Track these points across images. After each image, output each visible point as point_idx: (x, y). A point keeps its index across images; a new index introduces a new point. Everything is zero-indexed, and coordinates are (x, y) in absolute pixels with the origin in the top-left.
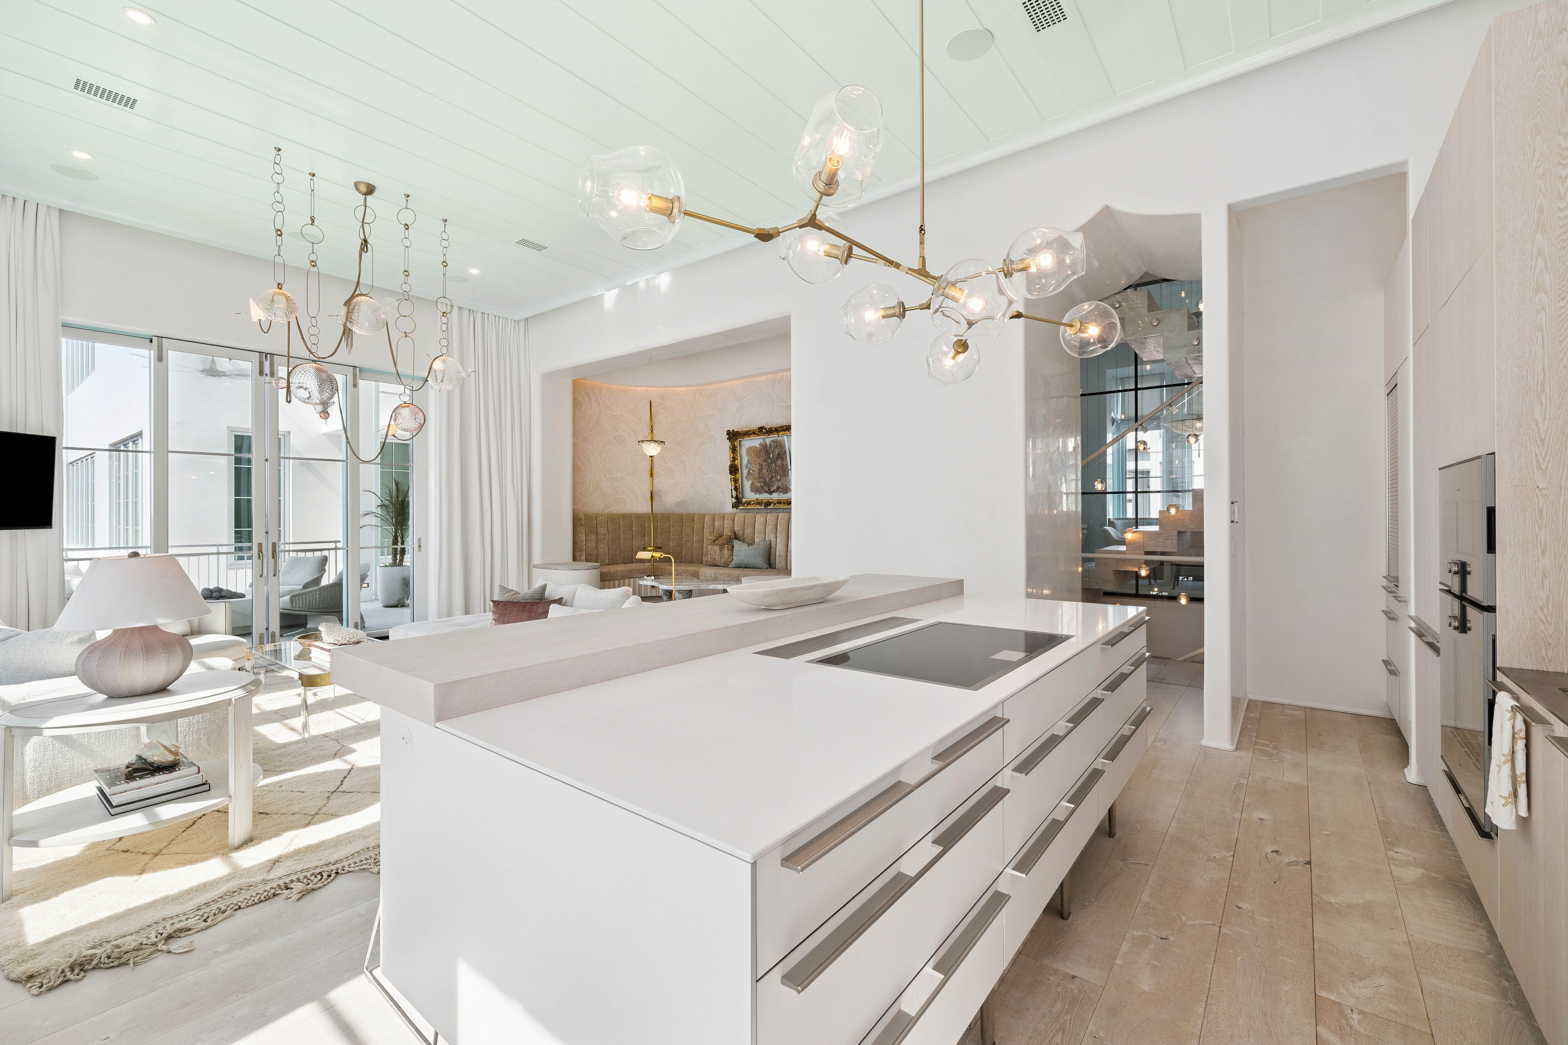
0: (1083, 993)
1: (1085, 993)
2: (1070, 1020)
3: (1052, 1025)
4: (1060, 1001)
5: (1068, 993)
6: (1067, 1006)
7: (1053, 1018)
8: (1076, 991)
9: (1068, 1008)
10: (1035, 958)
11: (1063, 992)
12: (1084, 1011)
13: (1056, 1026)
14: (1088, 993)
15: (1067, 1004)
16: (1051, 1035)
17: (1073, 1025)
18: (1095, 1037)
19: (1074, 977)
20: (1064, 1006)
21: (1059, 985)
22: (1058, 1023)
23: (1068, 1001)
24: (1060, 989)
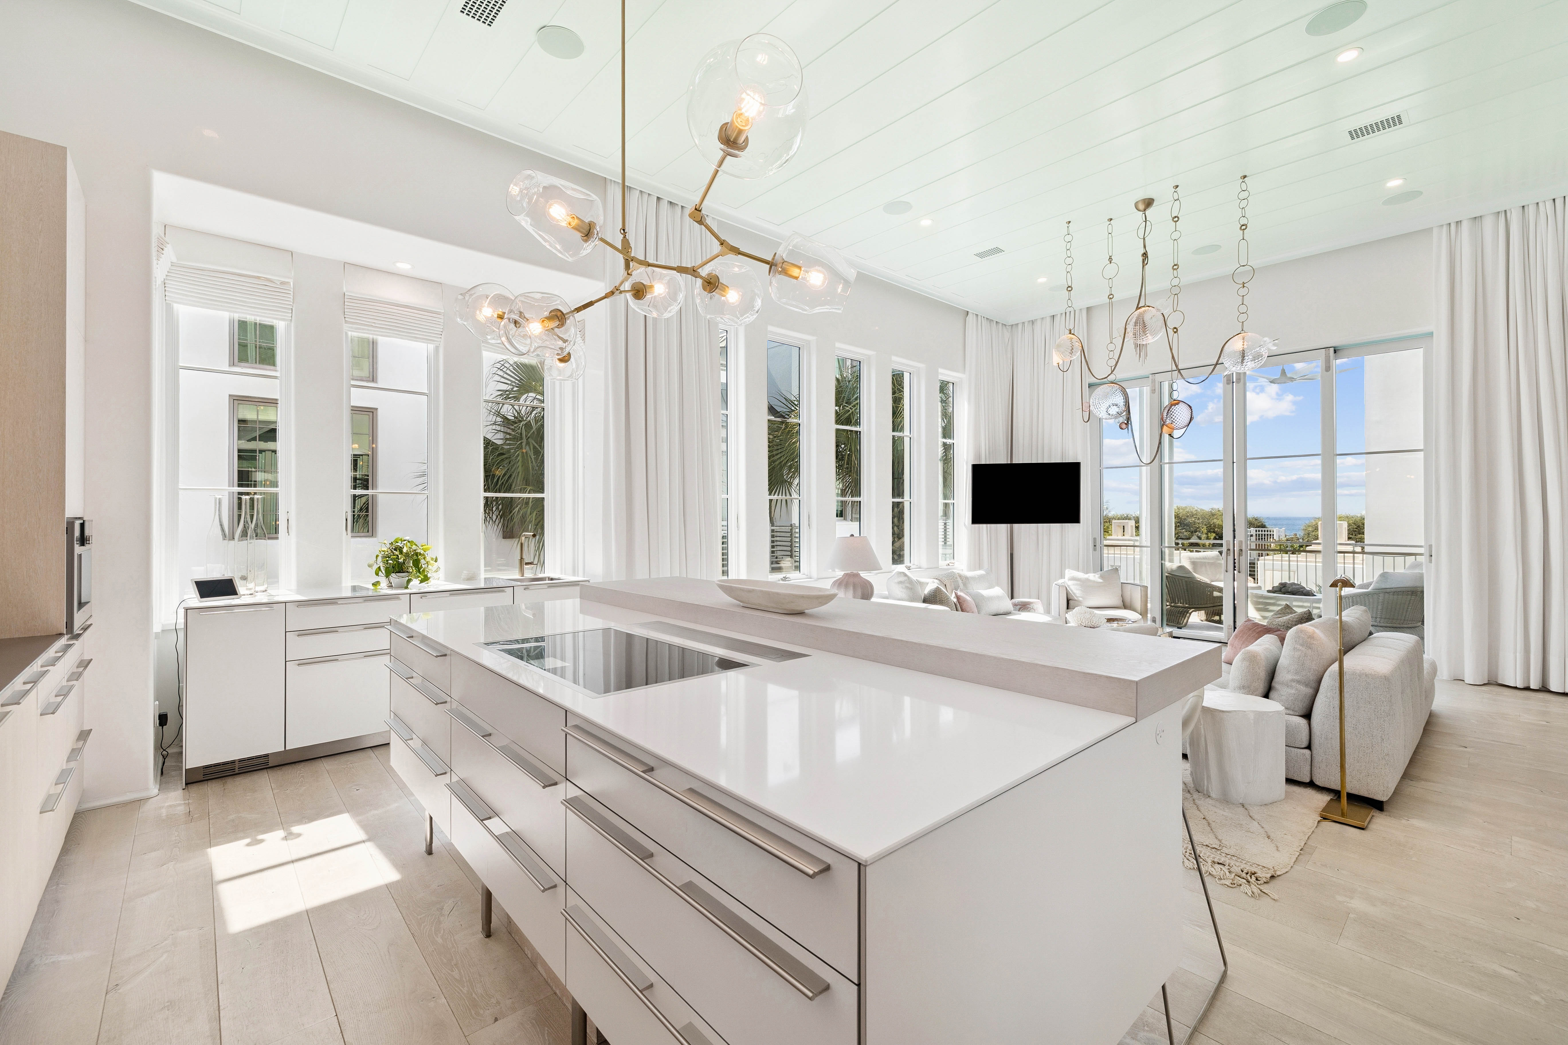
0: (475, 1016)
1: (474, 1018)
2: (461, 990)
3: (469, 976)
4: (483, 994)
5: (484, 1004)
6: (474, 995)
7: (474, 980)
8: (482, 1012)
9: (472, 995)
10: (541, 1002)
11: (489, 1001)
12: (459, 1005)
13: (466, 978)
14: (471, 1020)
15: (476, 997)
16: (462, 971)
17: (456, 990)
18: (434, 998)
19: (496, 1020)
20: (476, 994)
21: (498, 1003)
22: (467, 981)
23: (477, 999)
24: (494, 1001)
